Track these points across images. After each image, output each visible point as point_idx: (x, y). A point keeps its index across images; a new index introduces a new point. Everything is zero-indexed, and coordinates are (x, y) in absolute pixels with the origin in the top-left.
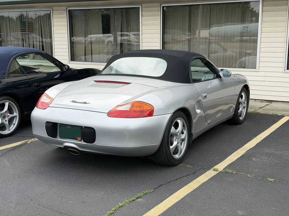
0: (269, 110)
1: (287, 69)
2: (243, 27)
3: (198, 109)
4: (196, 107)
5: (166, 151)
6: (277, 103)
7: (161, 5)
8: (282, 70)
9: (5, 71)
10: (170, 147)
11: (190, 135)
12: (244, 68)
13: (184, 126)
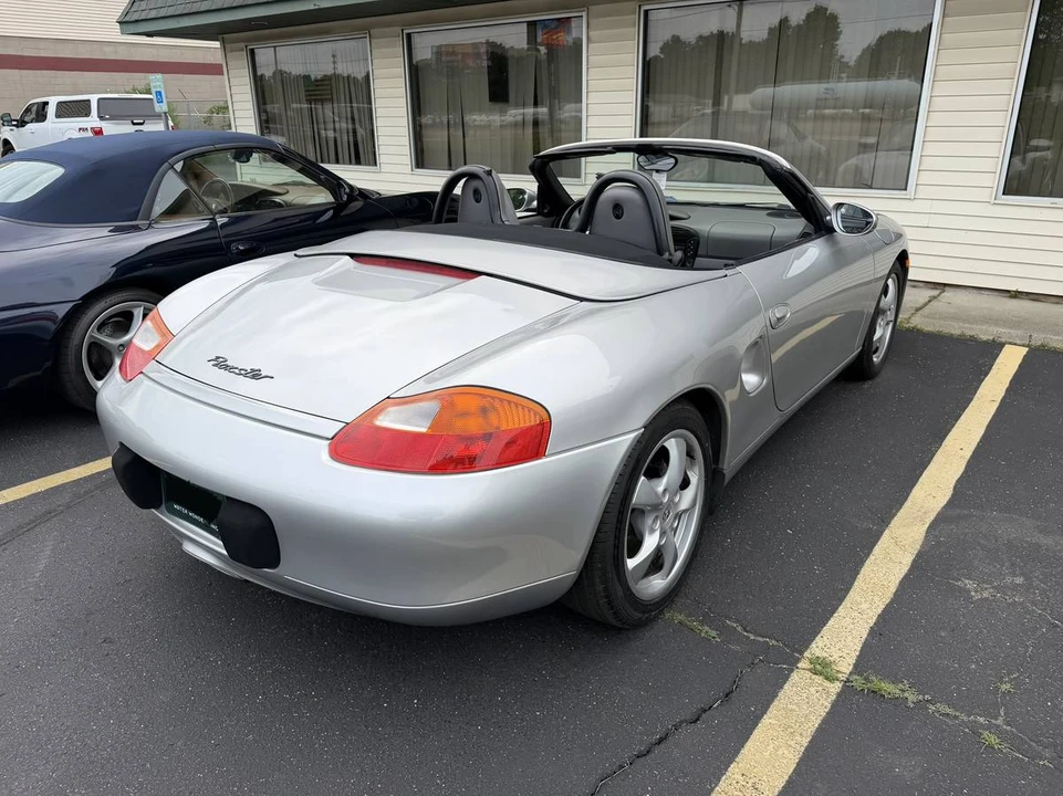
0: (944, 318)
1: (1004, 194)
2: (827, 89)
3: (752, 370)
4: (743, 366)
5: (606, 589)
6: (963, 291)
7: (640, 6)
8: (986, 195)
9: (135, 209)
10: (623, 564)
11: (713, 476)
12: (871, 188)
13: (690, 454)
